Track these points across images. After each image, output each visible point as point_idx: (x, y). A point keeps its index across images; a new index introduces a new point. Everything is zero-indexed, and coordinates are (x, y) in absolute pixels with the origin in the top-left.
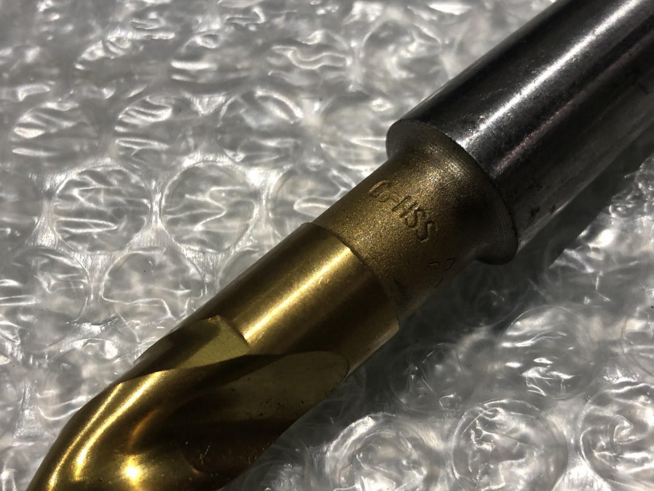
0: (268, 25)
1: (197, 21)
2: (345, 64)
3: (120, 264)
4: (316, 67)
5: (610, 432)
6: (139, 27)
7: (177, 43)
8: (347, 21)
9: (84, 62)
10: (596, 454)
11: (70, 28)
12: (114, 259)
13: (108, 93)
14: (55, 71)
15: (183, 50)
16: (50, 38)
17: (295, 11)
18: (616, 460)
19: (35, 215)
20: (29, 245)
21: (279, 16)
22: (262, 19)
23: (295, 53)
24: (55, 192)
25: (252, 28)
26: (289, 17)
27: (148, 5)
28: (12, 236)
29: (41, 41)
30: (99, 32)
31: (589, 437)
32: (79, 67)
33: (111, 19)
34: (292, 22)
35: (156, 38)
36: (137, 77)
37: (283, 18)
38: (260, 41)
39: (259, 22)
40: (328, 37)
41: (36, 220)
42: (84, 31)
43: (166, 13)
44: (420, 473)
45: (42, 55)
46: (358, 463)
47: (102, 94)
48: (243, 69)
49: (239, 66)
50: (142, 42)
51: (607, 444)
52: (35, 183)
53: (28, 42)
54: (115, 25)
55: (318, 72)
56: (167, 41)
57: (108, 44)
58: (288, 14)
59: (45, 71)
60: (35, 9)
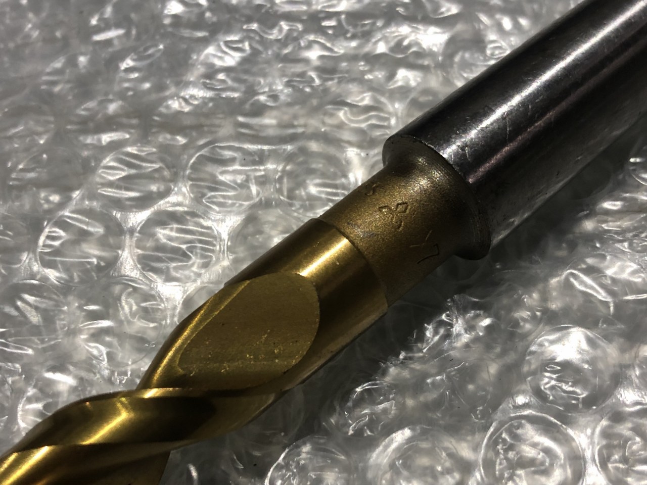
0: (321, 88)
1: (260, 83)
2: (389, 123)
3: (192, 295)
4: (363, 125)
5: (623, 446)
6: (208, 86)
7: (242, 102)
8: (392, 86)
9: (160, 115)
10: (610, 466)
11: (147, 85)
12: (187, 291)
14: (134, 121)
16: (130, 93)
17: (346, 75)
18: (627, 472)
19: (119, 248)
20: (114, 275)
21: (332, 79)
22: (317, 82)
23: (345, 113)
24: (136, 229)
25: (308, 90)
26: (340, 81)
27: (217, 67)
28: (98, 265)
29: (122, 95)
30: (173, 89)
31: (605, 452)
33: (184, 78)
34: (343, 85)
35: (224, 96)
37: (336, 81)
38: (315, 102)
39: (314, 85)
40: (375, 99)
41: (120, 252)
42: (160, 87)
43: (233, 75)
44: (453, 477)
45: (122, 107)
46: (398, 468)
48: (300, 126)
49: (296, 123)
50: (211, 99)
51: (620, 457)
52: (119, 219)
53: (111, 97)
54: (187, 84)
55: (365, 129)
56: (234, 98)
58: (339, 78)
59: (125, 121)
60: (118, 68)
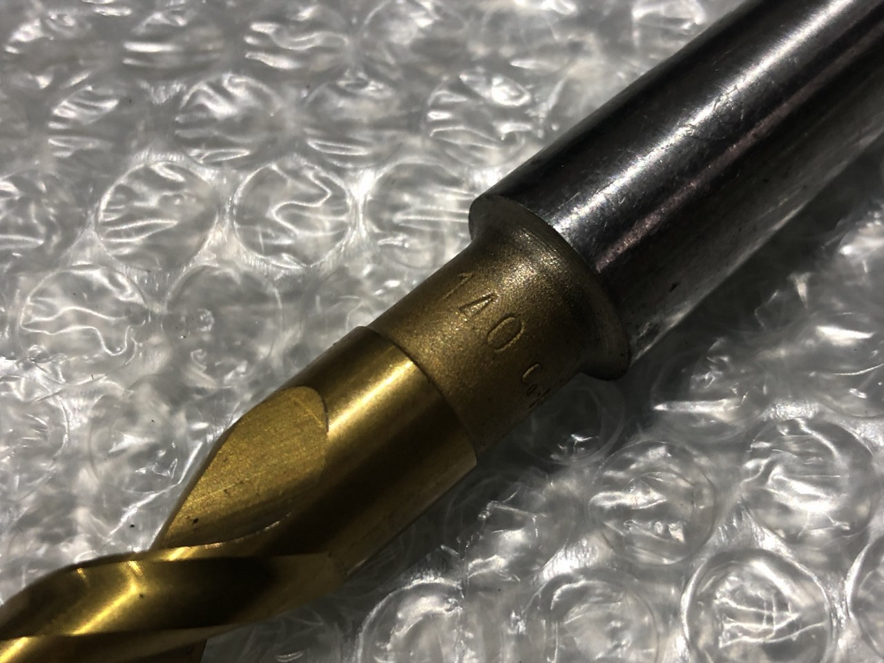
13: (44, 82)
15: (141, 29)
32: (11, 50)
36: (82, 62)
47: (36, 84)
57: (48, 21)
